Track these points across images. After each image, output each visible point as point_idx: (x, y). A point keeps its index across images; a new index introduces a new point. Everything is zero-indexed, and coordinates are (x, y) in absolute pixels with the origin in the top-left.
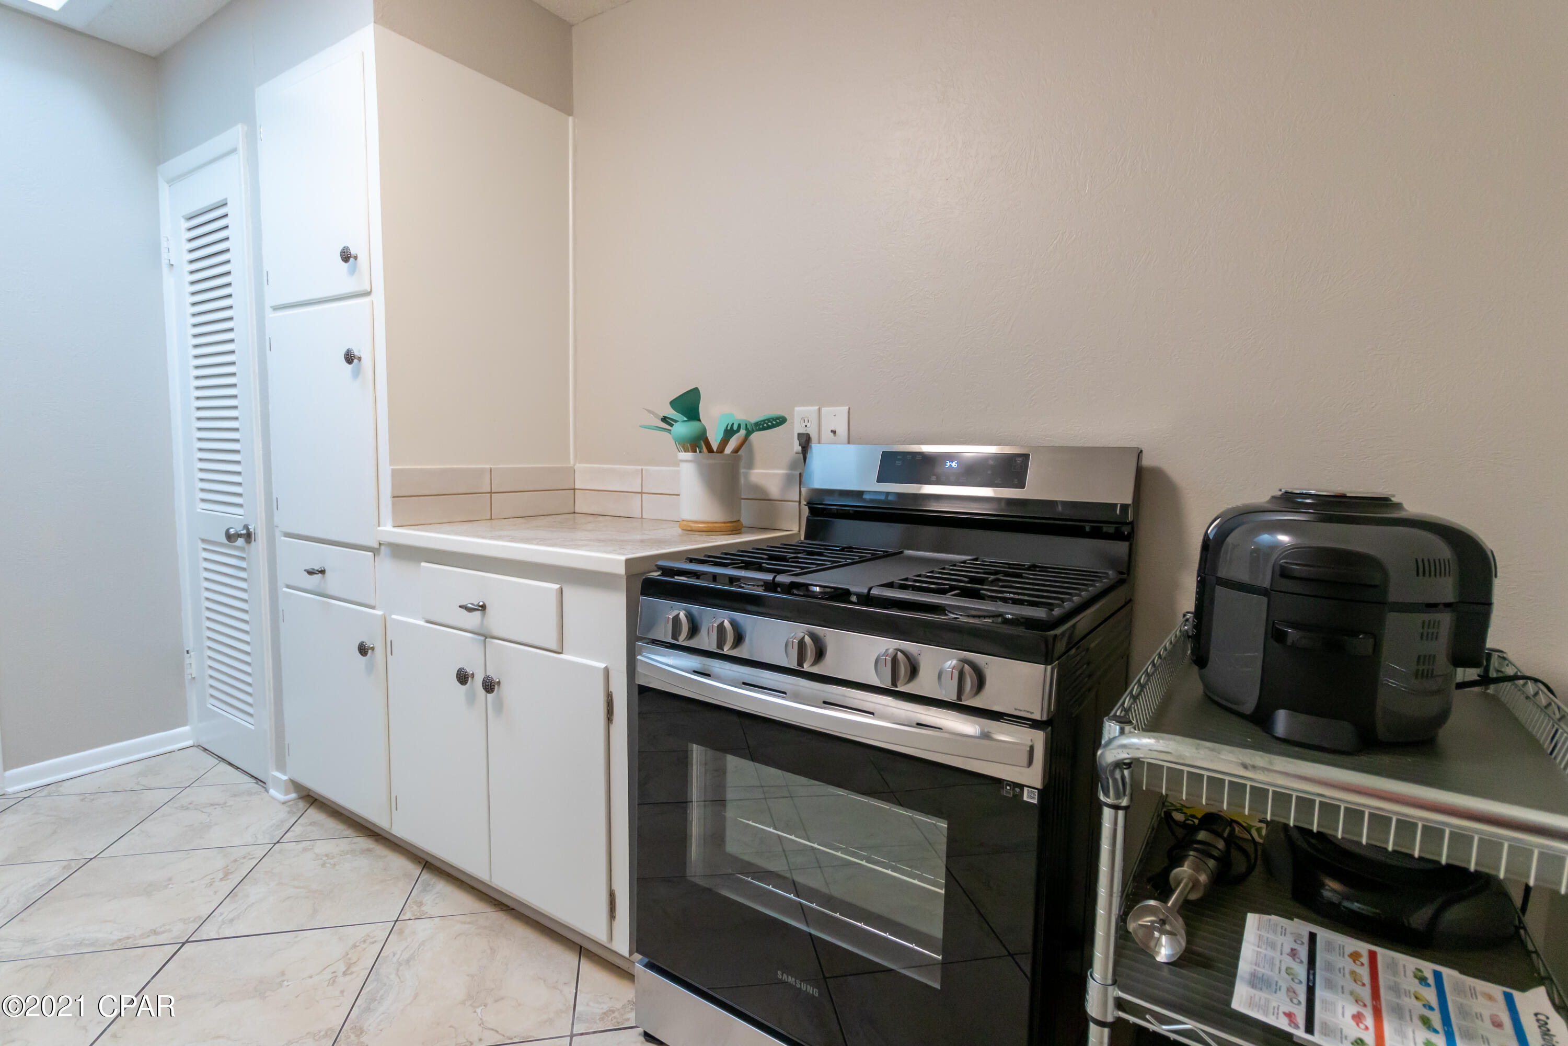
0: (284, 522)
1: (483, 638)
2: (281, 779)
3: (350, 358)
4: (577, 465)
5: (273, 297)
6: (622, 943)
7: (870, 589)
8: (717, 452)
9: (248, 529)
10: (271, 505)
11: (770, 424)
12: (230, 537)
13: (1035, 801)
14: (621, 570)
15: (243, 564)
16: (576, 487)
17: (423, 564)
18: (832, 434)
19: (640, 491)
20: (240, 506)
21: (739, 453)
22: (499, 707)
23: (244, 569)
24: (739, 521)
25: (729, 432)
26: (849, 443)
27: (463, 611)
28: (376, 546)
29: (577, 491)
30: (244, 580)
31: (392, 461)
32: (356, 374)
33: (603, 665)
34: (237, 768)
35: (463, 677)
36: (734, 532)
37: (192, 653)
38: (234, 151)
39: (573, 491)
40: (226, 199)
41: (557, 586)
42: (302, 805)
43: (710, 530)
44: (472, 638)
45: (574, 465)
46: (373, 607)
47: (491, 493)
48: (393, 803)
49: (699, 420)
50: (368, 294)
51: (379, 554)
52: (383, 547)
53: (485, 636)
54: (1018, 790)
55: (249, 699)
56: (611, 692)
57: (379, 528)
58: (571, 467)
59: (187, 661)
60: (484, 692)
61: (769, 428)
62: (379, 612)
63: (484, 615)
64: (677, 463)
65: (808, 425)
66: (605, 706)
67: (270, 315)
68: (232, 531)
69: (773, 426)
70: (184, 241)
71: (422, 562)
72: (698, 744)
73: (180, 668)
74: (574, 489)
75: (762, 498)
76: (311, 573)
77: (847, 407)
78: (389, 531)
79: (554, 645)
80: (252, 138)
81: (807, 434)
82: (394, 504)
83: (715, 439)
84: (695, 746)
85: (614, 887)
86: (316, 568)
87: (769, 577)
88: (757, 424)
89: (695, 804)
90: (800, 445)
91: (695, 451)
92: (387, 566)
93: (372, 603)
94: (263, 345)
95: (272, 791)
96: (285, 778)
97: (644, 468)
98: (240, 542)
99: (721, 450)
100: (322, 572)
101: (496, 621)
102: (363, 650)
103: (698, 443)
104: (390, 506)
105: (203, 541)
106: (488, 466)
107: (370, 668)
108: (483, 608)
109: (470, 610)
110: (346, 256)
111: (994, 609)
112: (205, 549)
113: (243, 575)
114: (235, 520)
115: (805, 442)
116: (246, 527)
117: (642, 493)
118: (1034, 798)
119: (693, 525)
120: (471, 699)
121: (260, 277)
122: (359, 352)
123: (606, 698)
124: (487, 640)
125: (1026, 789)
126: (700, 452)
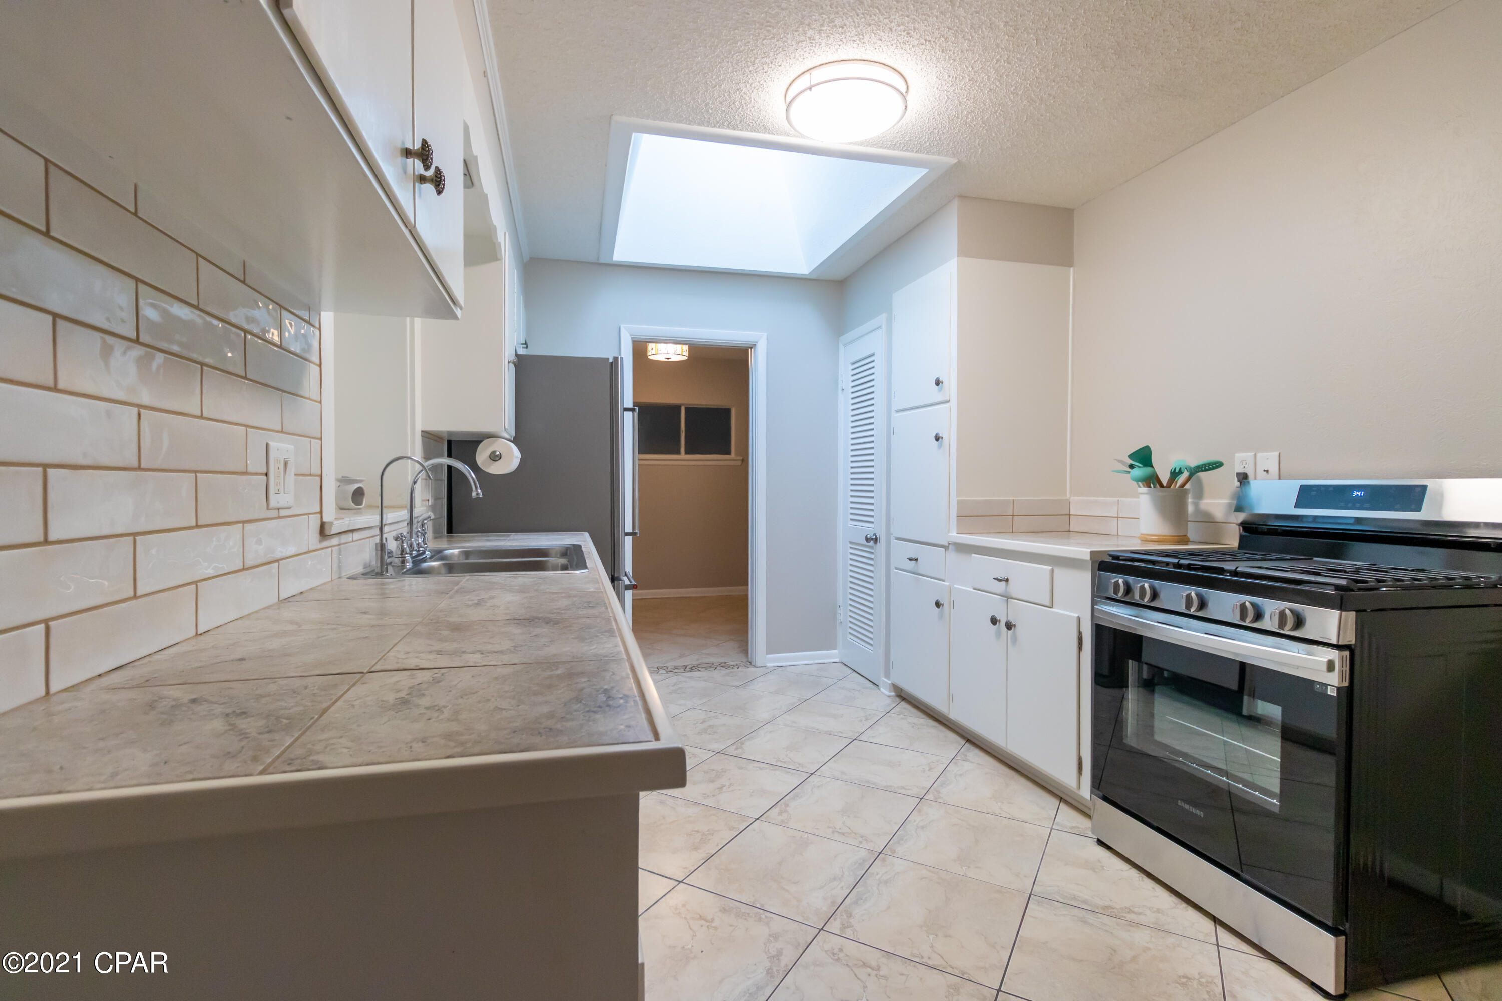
0: (896, 531)
1: (1006, 599)
2: (887, 682)
3: (937, 438)
4: (1072, 498)
5: (896, 405)
6: (1086, 791)
7: (1237, 567)
8: (1166, 487)
9: (876, 536)
10: (889, 521)
11: (1210, 467)
12: (868, 540)
13: (1335, 695)
14: (1088, 557)
15: (872, 556)
16: (1071, 513)
17: (973, 555)
18: (1265, 473)
19: (1117, 516)
20: (872, 522)
21: (1185, 488)
22: (1015, 640)
23: (872, 559)
24: (1185, 535)
25: (1175, 475)
26: (1280, 479)
27: (996, 581)
28: (947, 544)
29: (1071, 516)
30: (872, 565)
31: (958, 496)
32: (940, 447)
33: (1077, 615)
34: (862, 676)
35: (994, 621)
36: (1181, 543)
37: (841, 608)
38: (880, 327)
39: (1068, 516)
40: (874, 353)
41: (1051, 567)
42: (898, 699)
43: (1159, 541)
44: (1000, 598)
45: (1070, 498)
46: (943, 580)
47: (1013, 515)
48: (951, 698)
49: (1152, 467)
50: (948, 402)
51: (948, 549)
52: (951, 546)
53: (1008, 597)
54: (1324, 687)
55: (871, 636)
56: (1081, 632)
57: (949, 534)
58: (1067, 500)
59: (839, 611)
60: (1006, 629)
61: (1209, 470)
62: (946, 583)
63: (1007, 584)
64: (1137, 496)
65: (1246, 466)
66: (1078, 640)
67: (895, 415)
68: (869, 536)
69: (1213, 469)
70: (850, 376)
71: (972, 553)
72: (1132, 659)
73: (835, 615)
74: (1070, 515)
75: (1207, 520)
76: (911, 559)
77: (1277, 454)
78: (954, 535)
79: (1048, 603)
80: (889, 321)
81: (1244, 473)
82: (958, 521)
83: (1164, 479)
84: (1130, 661)
85: (1081, 754)
86: (913, 557)
87: (1176, 560)
88: (1198, 467)
89: (1130, 701)
90: (1238, 481)
91: (1150, 487)
92: (952, 556)
93: (943, 578)
94: (890, 432)
95: (882, 689)
96: (890, 682)
97: (1120, 499)
98: (872, 543)
99: (1169, 485)
100: (916, 560)
101: (1014, 588)
102: (938, 604)
103: (1152, 481)
104: (955, 522)
105: (851, 542)
106: (1011, 499)
107: (941, 616)
108: (1007, 580)
109: (1000, 580)
110: (938, 383)
111: (1313, 579)
112: (851, 547)
113: (871, 562)
114: (869, 529)
115: (1243, 478)
116: (875, 534)
117: (1118, 517)
118: (1333, 692)
119: (1147, 537)
120: (998, 634)
121: (890, 395)
122: (942, 434)
123: (1078, 635)
124: (1009, 600)
125: (1329, 687)
126: (1154, 487)
